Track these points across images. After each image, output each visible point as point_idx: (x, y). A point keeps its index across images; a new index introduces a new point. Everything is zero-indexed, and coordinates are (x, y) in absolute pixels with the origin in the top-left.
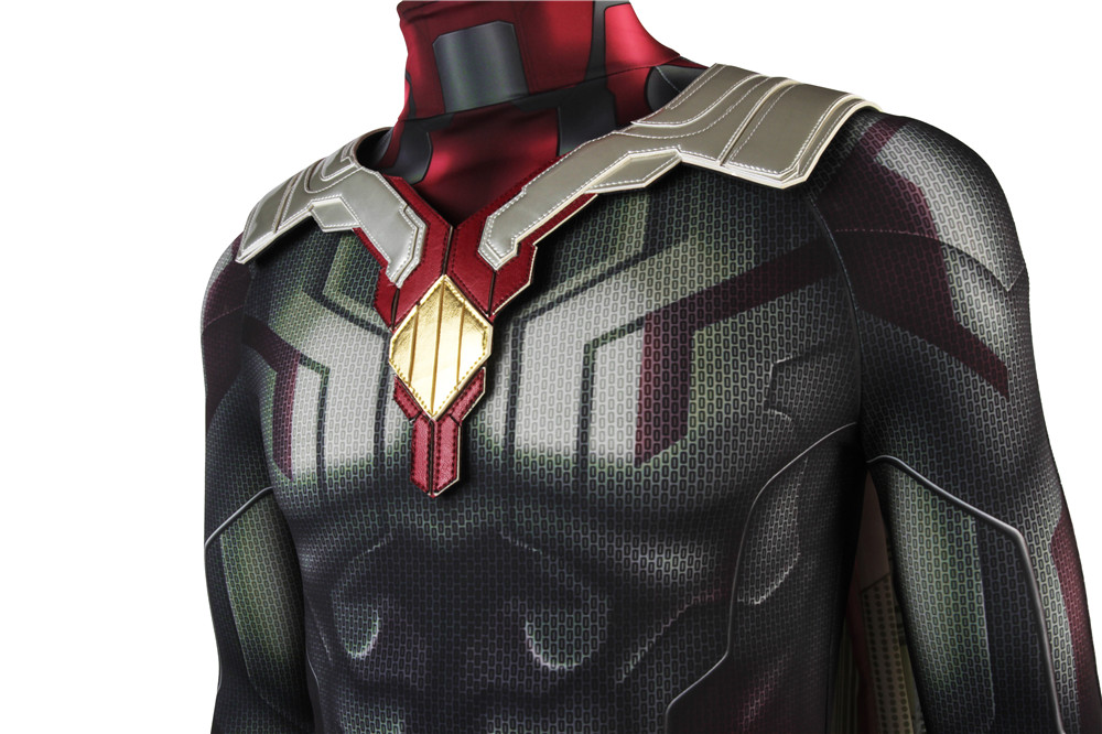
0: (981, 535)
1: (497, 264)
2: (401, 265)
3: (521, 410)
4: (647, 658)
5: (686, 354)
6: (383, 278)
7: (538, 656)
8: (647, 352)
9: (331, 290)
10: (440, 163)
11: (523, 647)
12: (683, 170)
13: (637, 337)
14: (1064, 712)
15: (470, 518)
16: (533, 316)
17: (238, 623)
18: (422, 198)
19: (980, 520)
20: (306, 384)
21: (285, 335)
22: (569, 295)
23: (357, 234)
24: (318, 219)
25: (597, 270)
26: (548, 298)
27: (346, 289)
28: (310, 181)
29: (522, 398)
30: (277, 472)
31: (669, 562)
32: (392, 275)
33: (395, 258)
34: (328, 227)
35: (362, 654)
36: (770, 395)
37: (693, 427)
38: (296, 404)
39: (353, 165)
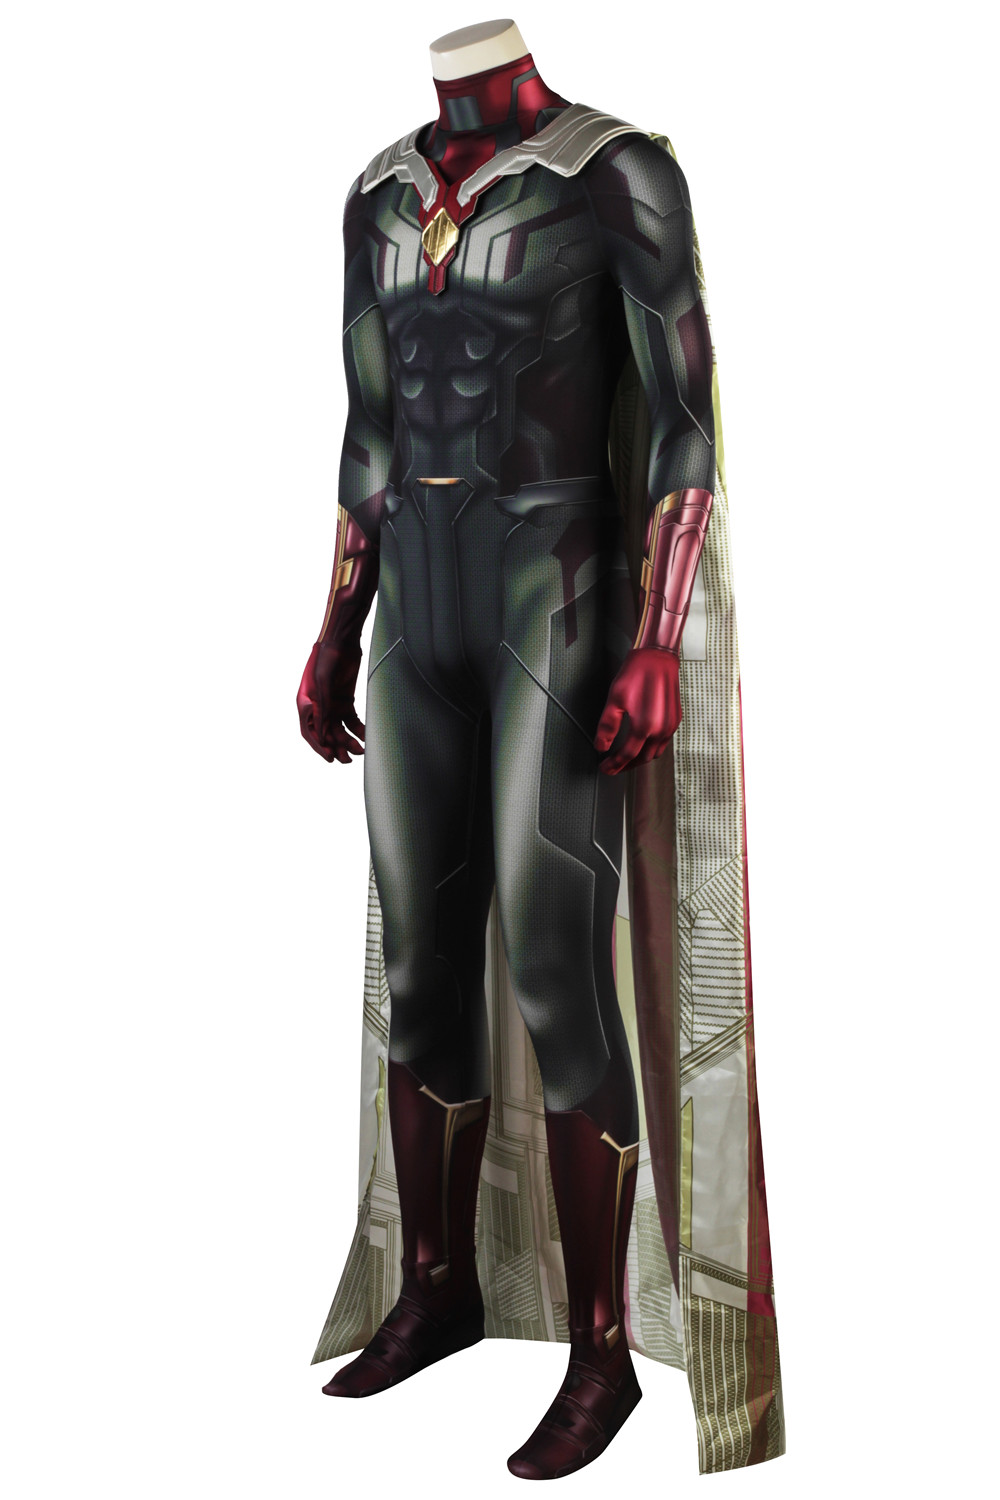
0: (646, 315)
1: (462, 205)
2: (429, 203)
3: (467, 263)
4: (508, 356)
5: (526, 237)
6: (422, 207)
7: (469, 354)
8: (511, 241)
9: (402, 210)
10: (449, 153)
11: (465, 352)
12: (536, 166)
13: (509, 235)
14: (681, 392)
15: (448, 304)
16: (474, 226)
17: (359, 375)
18: (440, 171)
19: (647, 310)
20: (390, 250)
21: (382, 230)
22: (489, 218)
23: (413, 184)
24: (398, 176)
25: (503, 206)
26: (480, 219)
27: (409, 211)
28: (392, 155)
29: (468, 258)
30: (379, 289)
31: (516, 320)
32: (425, 207)
33: (427, 198)
34: (402, 181)
35: (409, 360)
36: (557, 258)
37: (525, 270)
38: (386, 259)
39: (413, 150)
